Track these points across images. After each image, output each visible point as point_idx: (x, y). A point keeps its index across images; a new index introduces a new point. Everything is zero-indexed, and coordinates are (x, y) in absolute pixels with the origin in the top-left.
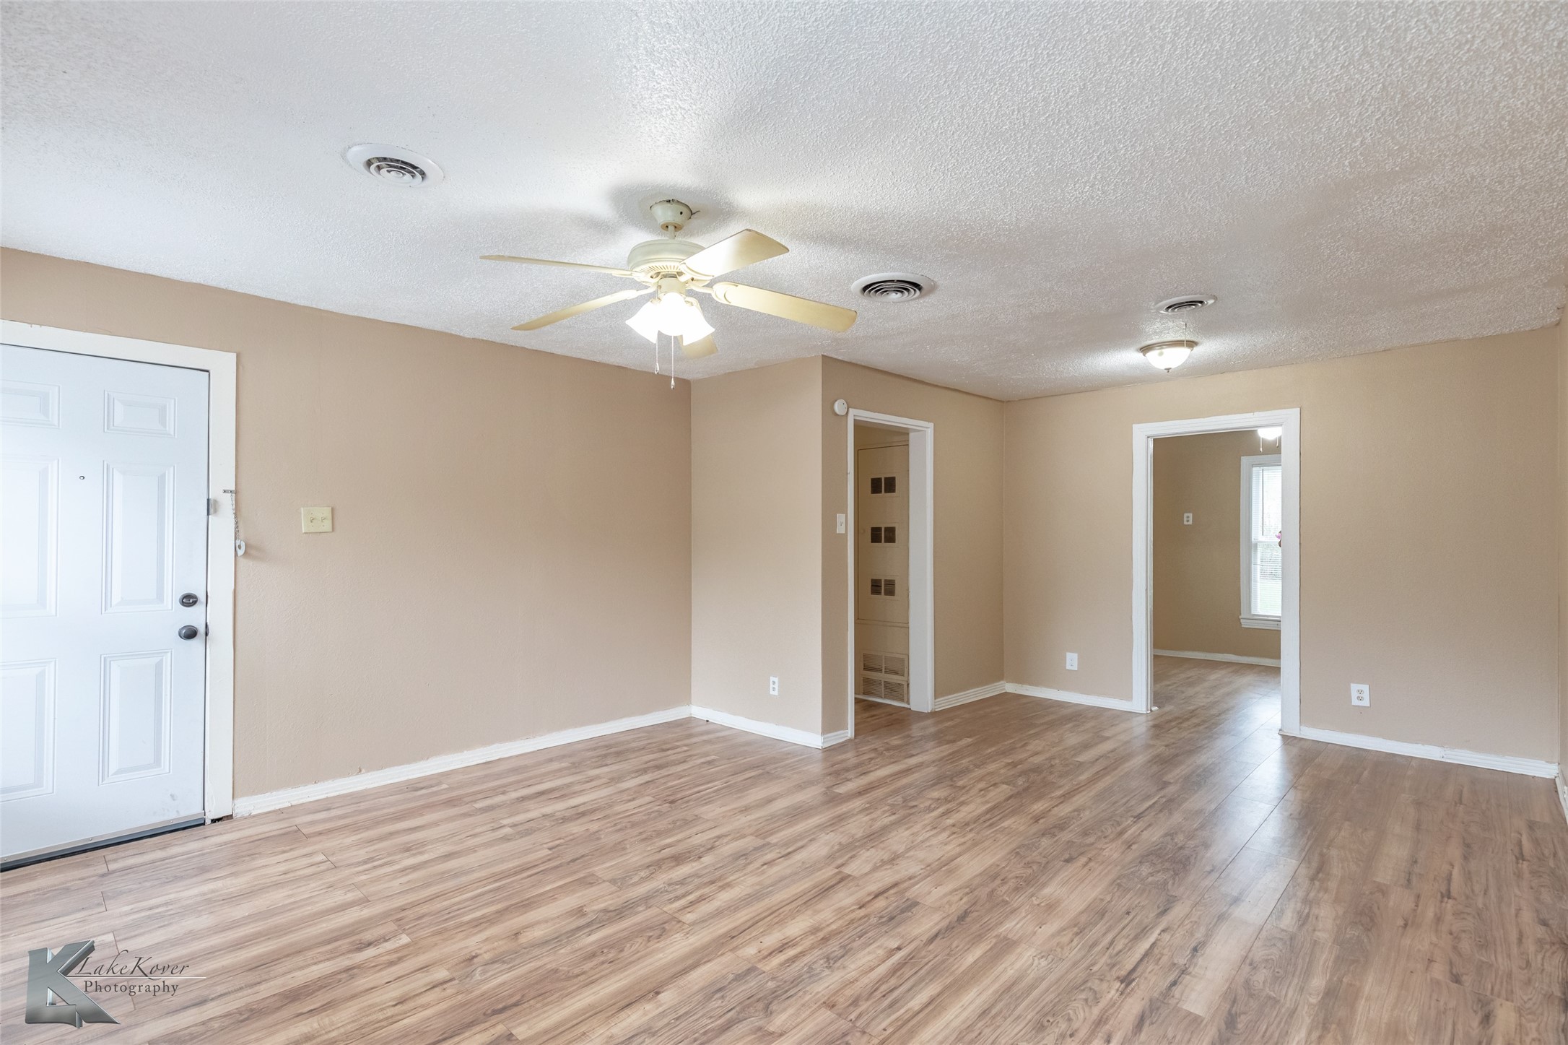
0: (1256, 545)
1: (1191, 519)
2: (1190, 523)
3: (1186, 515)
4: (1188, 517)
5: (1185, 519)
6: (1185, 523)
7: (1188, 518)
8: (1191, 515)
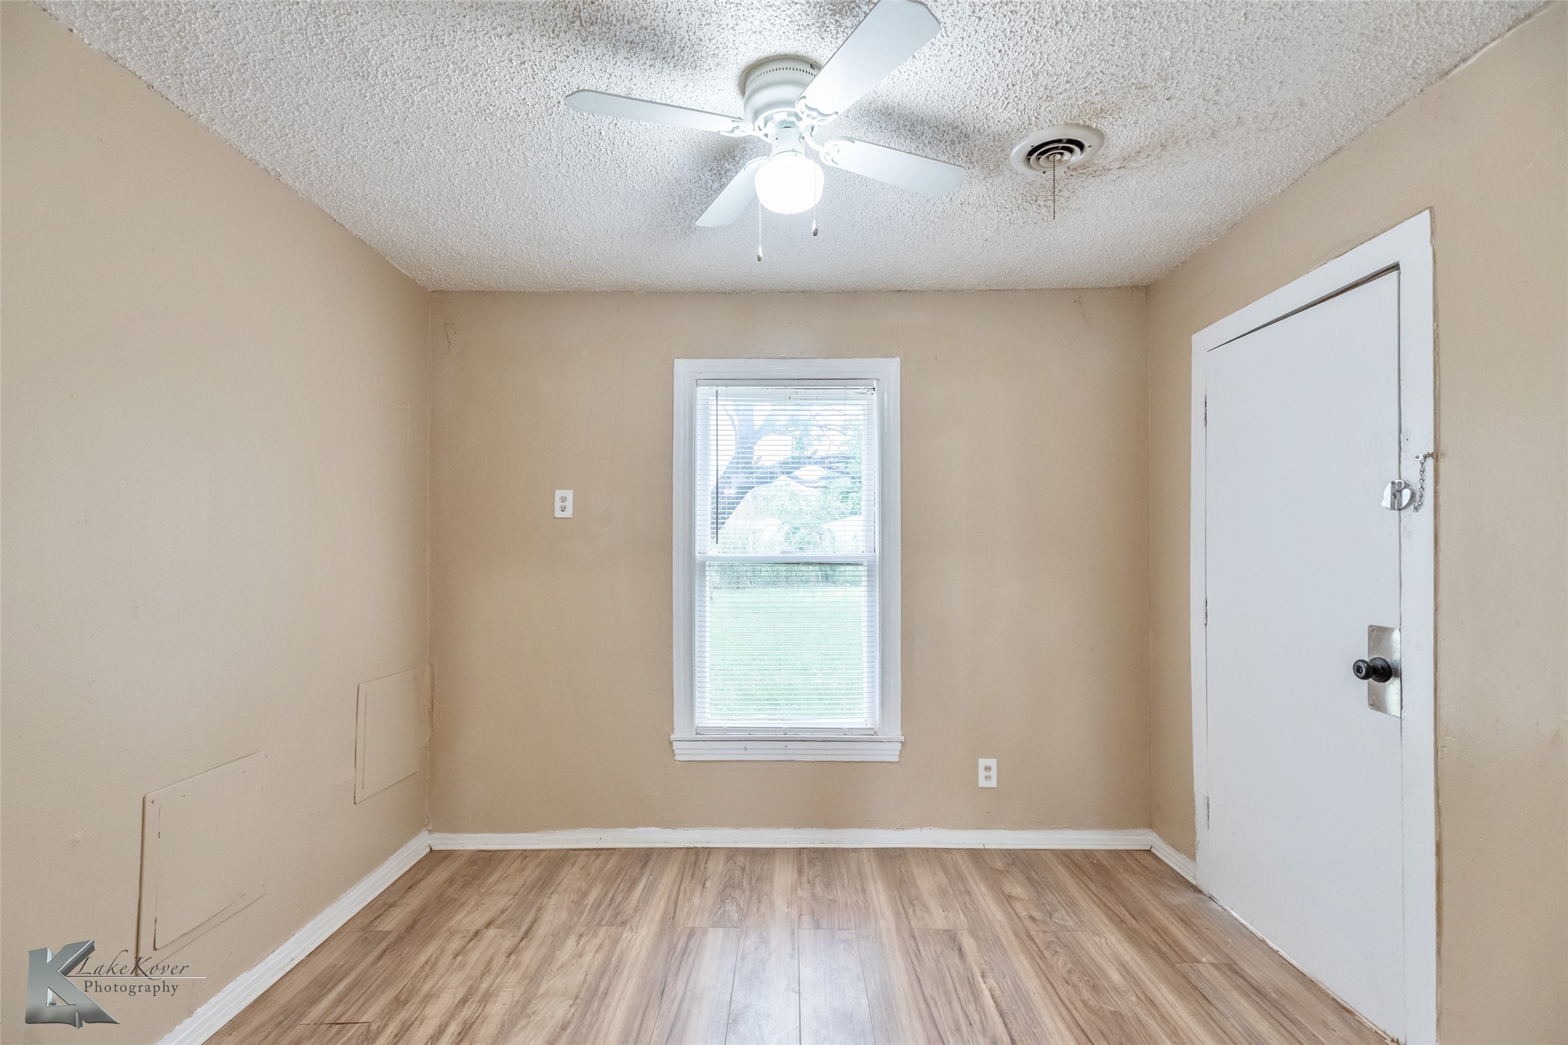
0: (703, 565)
1: (569, 504)
2: (569, 513)
3: (559, 493)
4: (563, 499)
5: (558, 504)
6: (558, 514)
7: (564, 502)
8: (569, 494)
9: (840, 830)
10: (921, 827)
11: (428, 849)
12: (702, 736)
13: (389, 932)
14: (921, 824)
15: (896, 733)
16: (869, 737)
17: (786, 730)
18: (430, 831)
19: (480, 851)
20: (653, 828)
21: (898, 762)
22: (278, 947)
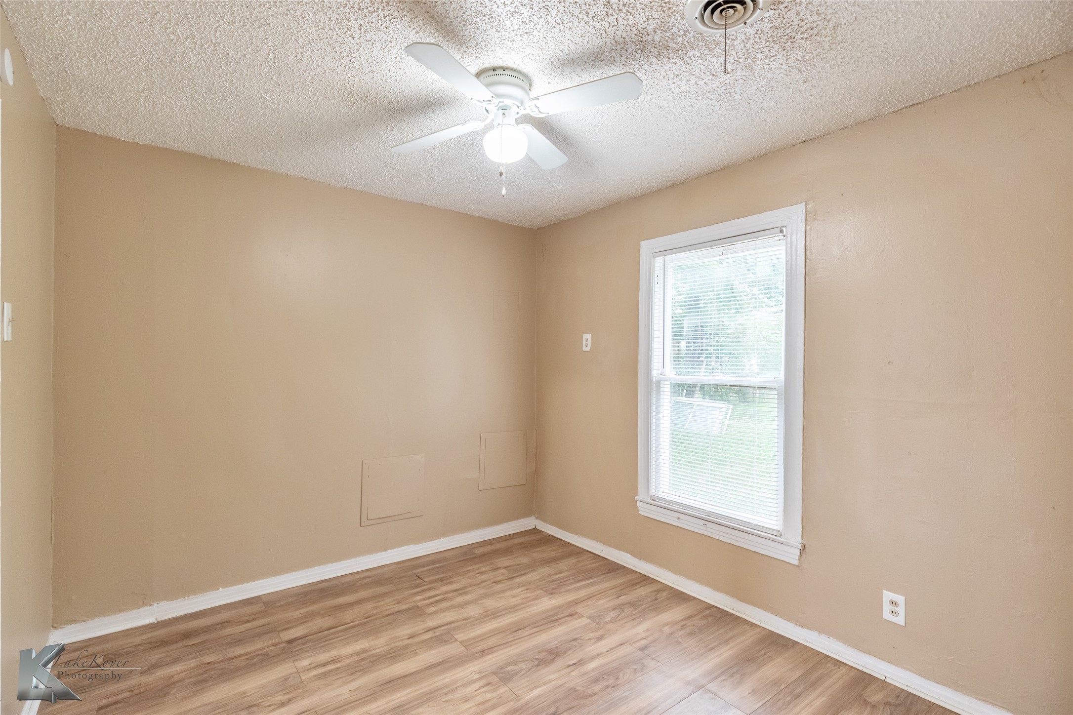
0: (658, 384)
1: (590, 343)
2: (588, 349)
3: (585, 336)
5: (584, 343)
6: (585, 349)
7: (587, 341)
8: (590, 336)
9: (748, 605)
10: (820, 632)
11: (534, 527)
12: (654, 502)
13: (475, 553)
14: (821, 630)
15: (796, 540)
16: (775, 536)
17: (709, 513)
18: (536, 518)
19: (552, 536)
20: (628, 554)
21: (798, 566)
22: (431, 541)
